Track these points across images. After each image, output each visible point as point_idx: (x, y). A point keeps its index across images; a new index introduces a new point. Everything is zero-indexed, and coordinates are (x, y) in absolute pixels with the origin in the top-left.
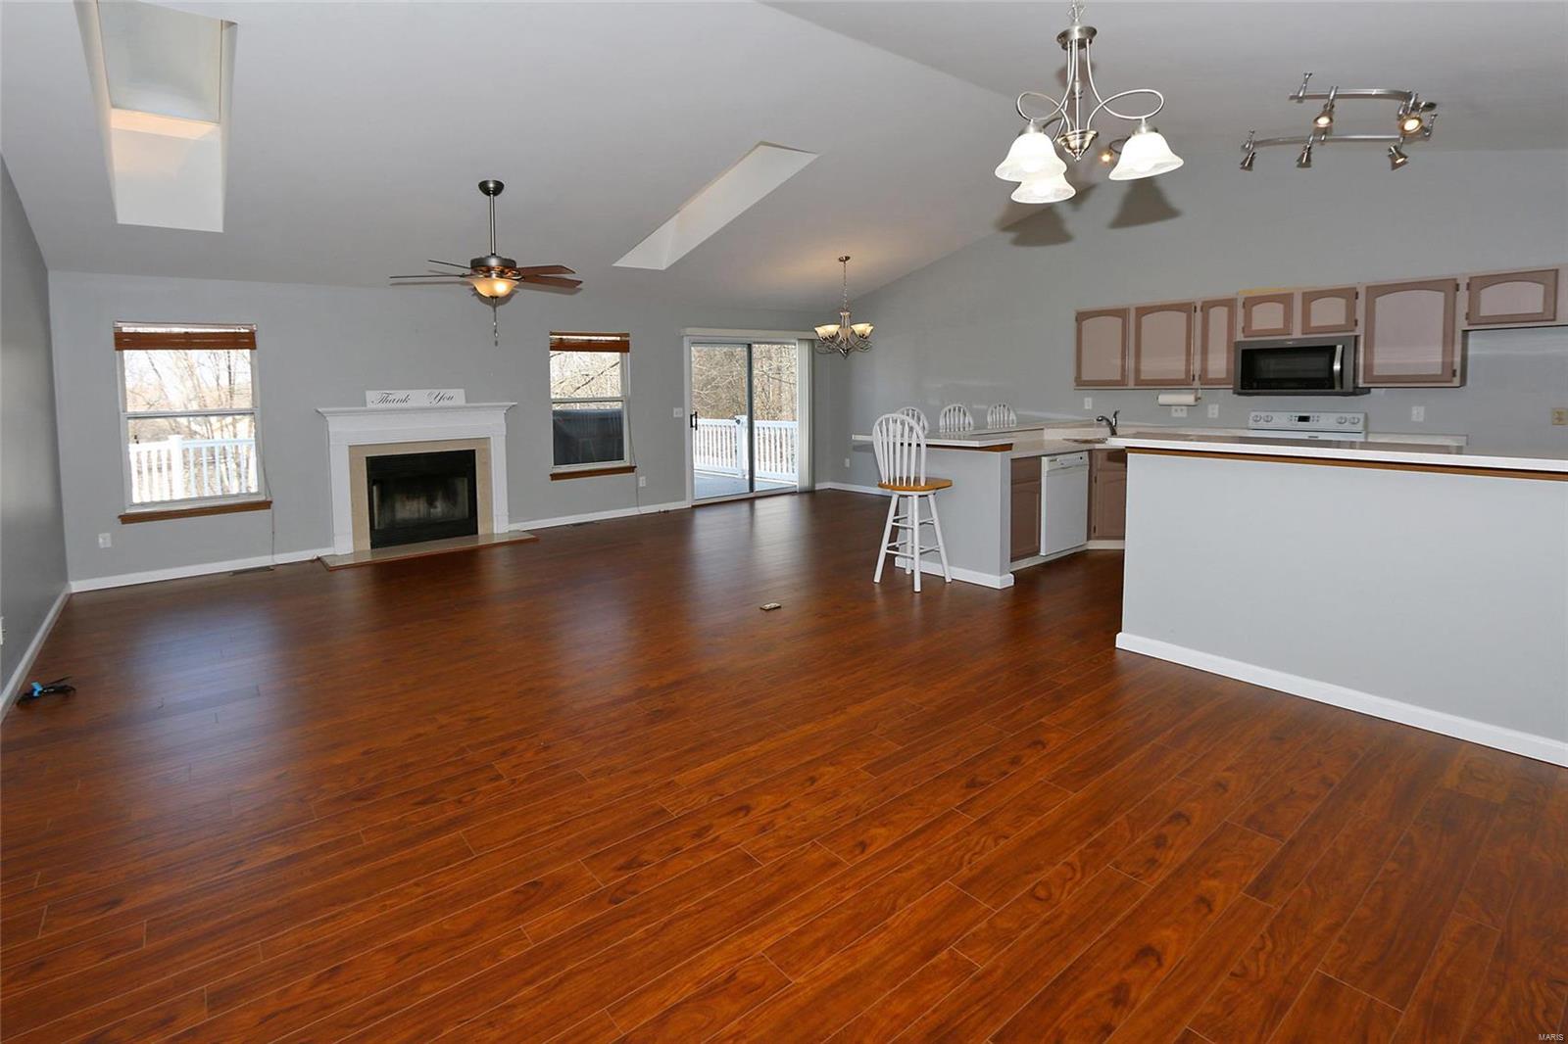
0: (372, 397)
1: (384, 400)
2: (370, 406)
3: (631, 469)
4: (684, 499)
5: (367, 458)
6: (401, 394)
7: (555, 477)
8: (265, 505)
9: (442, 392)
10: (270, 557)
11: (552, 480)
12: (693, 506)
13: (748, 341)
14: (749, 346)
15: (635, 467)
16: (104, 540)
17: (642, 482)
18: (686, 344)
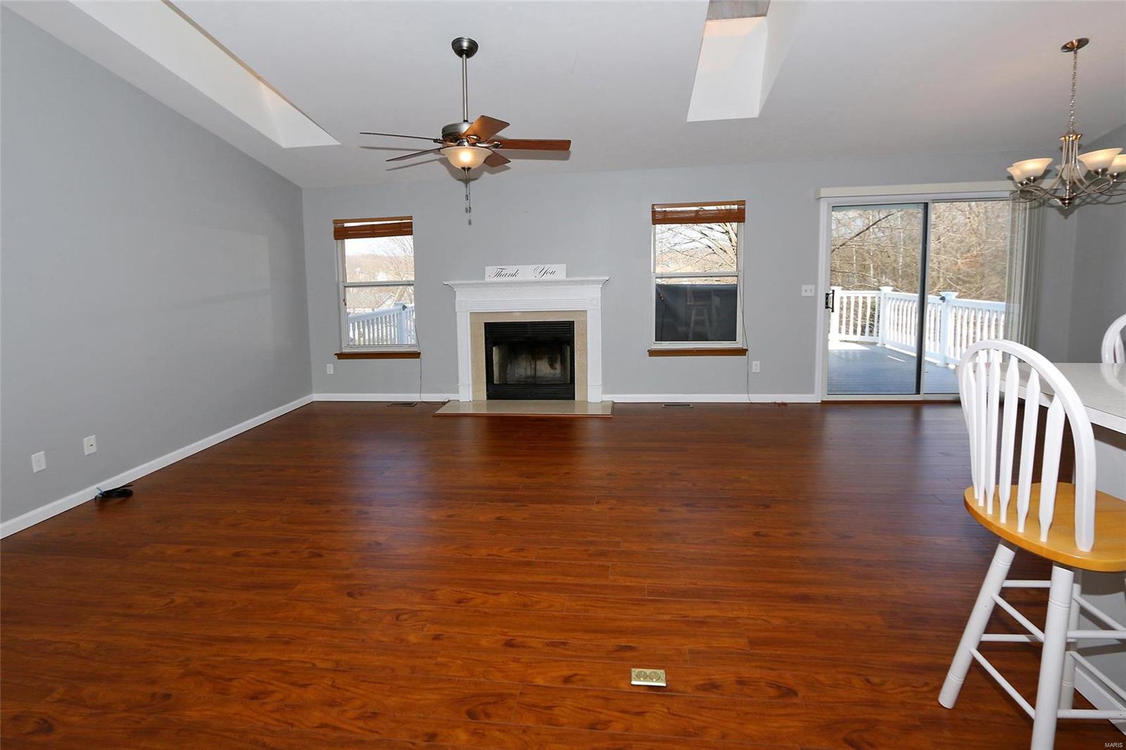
0: (490, 271)
1: (498, 275)
2: (487, 279)
3: (742, 352)
4: (811, 390)
5: (485, 323)
6: (511, 269)
7: (653, 353)
8: (416, 355)
9: (547, 267)
10: (418, 395)
11: (650, 356)
12: (824, 403)
13: (924, 199)
14: (926, 205)
15: (747, 350)
16: (330, 369)
17: (756, 366)
18: (824, 207)
